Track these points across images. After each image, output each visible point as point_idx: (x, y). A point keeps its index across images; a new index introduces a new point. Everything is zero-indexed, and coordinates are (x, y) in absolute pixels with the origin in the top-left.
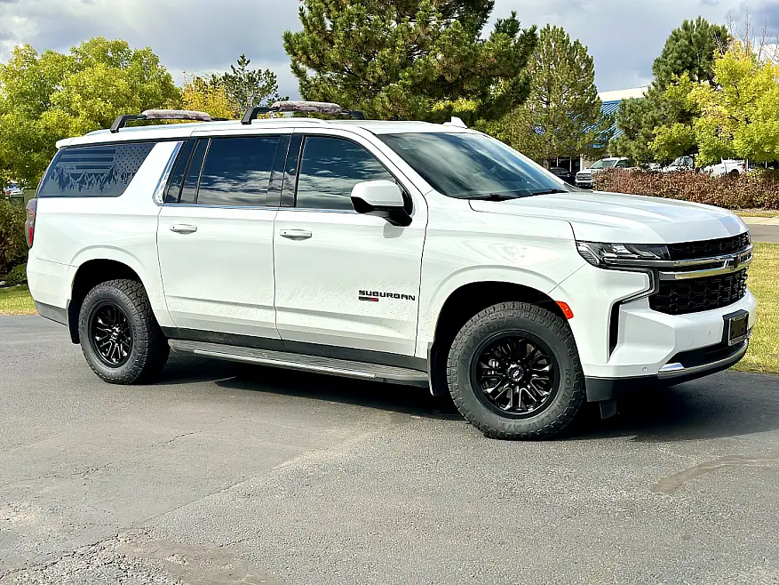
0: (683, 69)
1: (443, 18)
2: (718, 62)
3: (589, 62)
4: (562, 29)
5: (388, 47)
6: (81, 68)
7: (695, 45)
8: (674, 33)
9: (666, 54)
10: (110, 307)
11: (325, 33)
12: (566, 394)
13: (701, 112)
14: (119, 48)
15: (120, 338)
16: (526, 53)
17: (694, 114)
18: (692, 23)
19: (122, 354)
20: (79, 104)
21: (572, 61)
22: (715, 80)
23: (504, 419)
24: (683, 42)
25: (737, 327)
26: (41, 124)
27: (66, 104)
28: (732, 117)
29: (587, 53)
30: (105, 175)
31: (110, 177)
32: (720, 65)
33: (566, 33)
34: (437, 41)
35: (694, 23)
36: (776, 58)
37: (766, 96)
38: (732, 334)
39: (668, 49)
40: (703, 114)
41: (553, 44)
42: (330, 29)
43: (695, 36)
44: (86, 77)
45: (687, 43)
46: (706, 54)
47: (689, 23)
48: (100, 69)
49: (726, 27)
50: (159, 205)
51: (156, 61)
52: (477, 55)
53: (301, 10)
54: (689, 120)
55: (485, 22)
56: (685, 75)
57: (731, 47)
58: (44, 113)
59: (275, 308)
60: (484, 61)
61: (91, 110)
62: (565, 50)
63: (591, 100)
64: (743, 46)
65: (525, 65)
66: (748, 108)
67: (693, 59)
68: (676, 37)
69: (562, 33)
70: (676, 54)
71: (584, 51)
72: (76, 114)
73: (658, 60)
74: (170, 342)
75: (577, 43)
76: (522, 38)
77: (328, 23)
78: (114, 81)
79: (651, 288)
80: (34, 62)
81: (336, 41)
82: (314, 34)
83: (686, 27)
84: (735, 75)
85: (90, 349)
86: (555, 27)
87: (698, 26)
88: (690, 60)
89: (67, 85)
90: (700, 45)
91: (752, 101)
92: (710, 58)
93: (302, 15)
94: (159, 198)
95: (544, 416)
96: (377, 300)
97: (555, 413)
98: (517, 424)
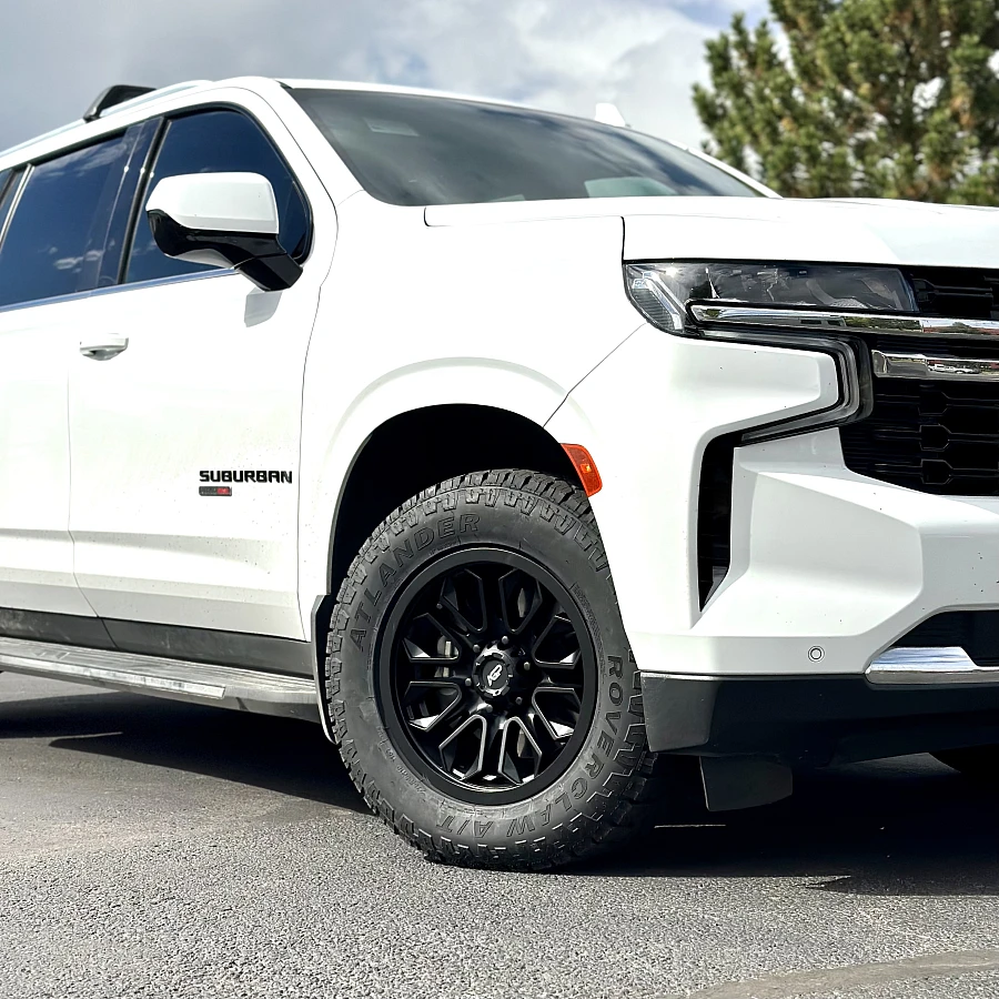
12: (609, 731)
23: (455, 803)
59: (71, 537)
79: (846, 401)
95: (551, 798)
96: (228, 492)
97: (579, 787)
98: (484, 821)
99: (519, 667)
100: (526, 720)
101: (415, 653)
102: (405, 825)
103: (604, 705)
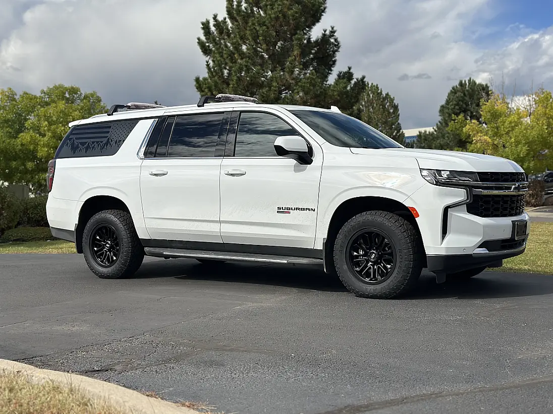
0: (460, 112)
1: (303, 69)
2: (483, 107)
3: (396, 108)
4: (377, 85)
5: (266, 87)
6: (47, 104)
7: (468, 96)
8: (453, 88)
9: (448, 102)
10: (105, 228)
11: (223, 77)
12: (400, 265)
13: (473, 141)
14: (74, 91)
15: (111, 247)
16: (359, 93)
17: (467, 142)
18: (465, 81)
19: (112, 258)
20: (46, 128)
21: (384, 106)
22: (482, 119)
23: (368, 286)
24: (459, 94)
25: (520, 229)
26: (18, 141)
27: (37, 129)
28: (494, 144)
29: (395, 101)
30: (104, 142)
31: (107, 144)
32: (485, 109)
33: (380, 88)
34: (300, 84)
35: (467, 82)
36: (522, 105)
37: (517, 129)
38: (518, 233)
39: (450, 99)
40: (474, 141)
41: (371, 95)
42: (227, 75)
43: (467, 91)
44: (51, 110)
45: (462, 95)
46: (475, 102)
47: (463, 82)
48: (62, 105)
49: (488, 85)
50: (141, 159)
51: (100, 101)
52: (326, 94)
53: (207, 62)
54: (464, 146)
55: (330, 74)
56: (461, 116)
57: (492, 97)
58: (22, 134)
59: (220, 222)
60: (331, 98)
61: (54, 133)
62: (380, 99)
63: (397, 132)
64: (500, 97)
65: (357, 101)
66: (505, 137)
67: (467, 106)
68: (454, 91)
69: (377, 88)
70: (455, 102)
71: (392, 100)
72: (44, 136)
73: (442, 106)
74: (146, 249)
75: (387, 94)
76: (355, 83)
77: (226, 72)
78: (71, 113)
79: (467, 199)
80: (14, 100)
81: (231, 82)
82: (216, 78)
83: (461, 84)
84: (495, 115)
85: (90, 256)
86: (372, 84)
87: (469, 84)
88: (465, 106)
89: (38, 115)
90: (471, 96)
91: (507, 133)
92: (478, 105)
93: (208, 65)
94: (142, 154)
96: (289, 213)
97: (395, 278)
98: (375, 288)
99: (378, 254)
100: (381, 265)
101: (353, 253)
102: (357, 292)
103: (398, 260)
